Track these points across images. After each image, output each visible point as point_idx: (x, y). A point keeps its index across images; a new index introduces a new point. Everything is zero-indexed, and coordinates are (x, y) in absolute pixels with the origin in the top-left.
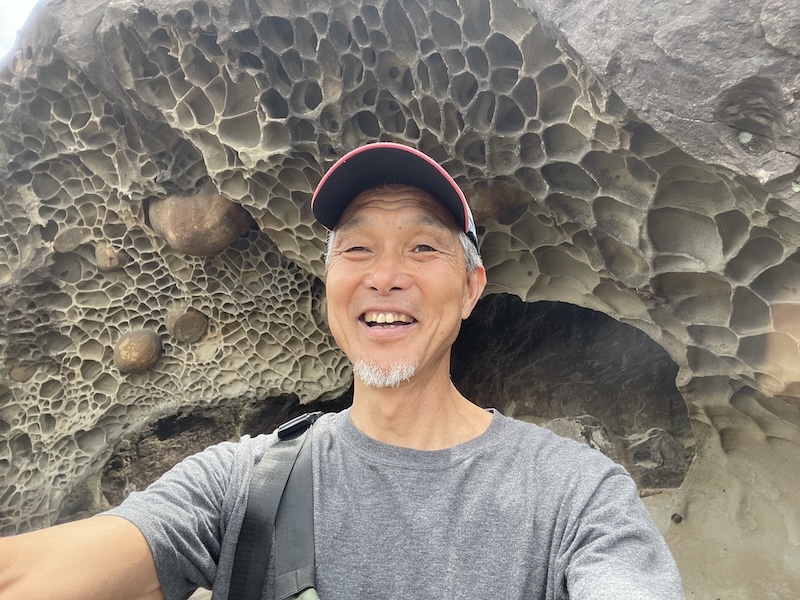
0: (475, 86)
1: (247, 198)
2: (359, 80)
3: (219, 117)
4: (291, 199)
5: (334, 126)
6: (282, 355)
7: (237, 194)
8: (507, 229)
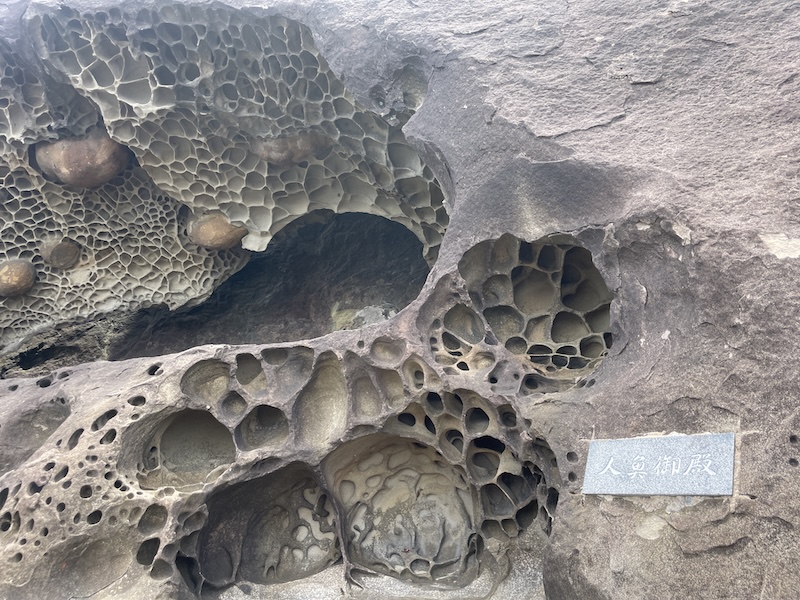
0: (295, 75)
1: (134, 141)
2: (224, 64)
3: (118, 82)
4: (168, 143)
5: (207, 92)
6: (151, 274)
7: (125, 138)
8: (321, 163)
